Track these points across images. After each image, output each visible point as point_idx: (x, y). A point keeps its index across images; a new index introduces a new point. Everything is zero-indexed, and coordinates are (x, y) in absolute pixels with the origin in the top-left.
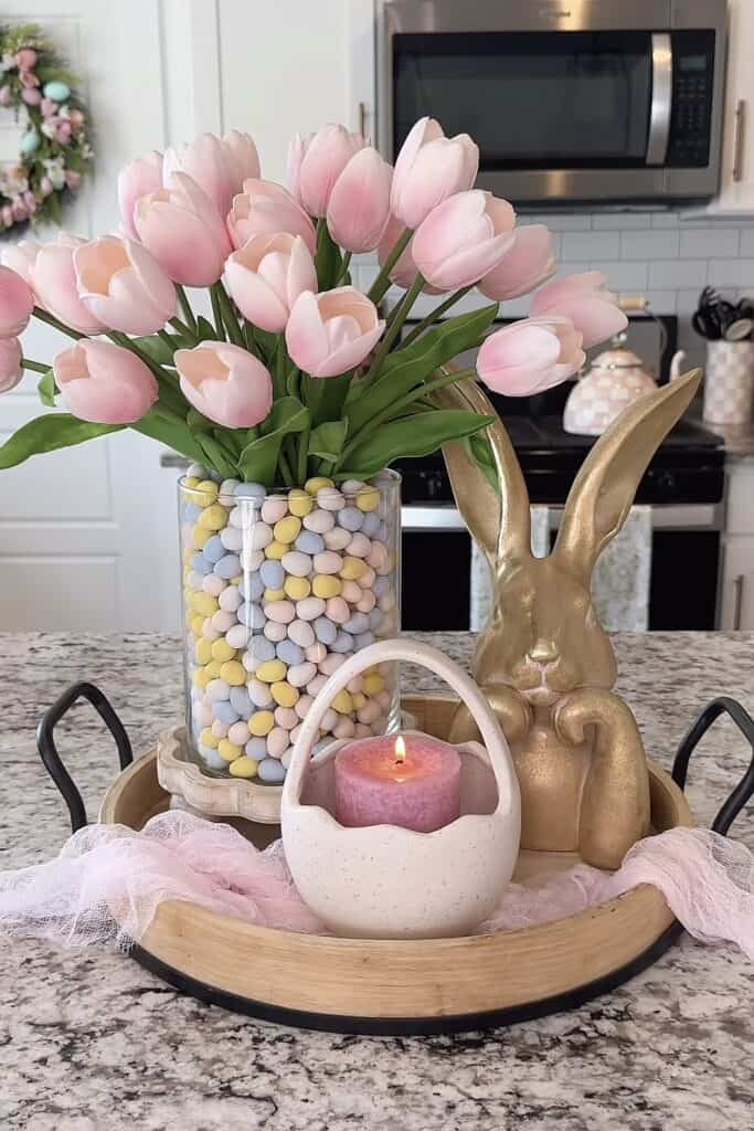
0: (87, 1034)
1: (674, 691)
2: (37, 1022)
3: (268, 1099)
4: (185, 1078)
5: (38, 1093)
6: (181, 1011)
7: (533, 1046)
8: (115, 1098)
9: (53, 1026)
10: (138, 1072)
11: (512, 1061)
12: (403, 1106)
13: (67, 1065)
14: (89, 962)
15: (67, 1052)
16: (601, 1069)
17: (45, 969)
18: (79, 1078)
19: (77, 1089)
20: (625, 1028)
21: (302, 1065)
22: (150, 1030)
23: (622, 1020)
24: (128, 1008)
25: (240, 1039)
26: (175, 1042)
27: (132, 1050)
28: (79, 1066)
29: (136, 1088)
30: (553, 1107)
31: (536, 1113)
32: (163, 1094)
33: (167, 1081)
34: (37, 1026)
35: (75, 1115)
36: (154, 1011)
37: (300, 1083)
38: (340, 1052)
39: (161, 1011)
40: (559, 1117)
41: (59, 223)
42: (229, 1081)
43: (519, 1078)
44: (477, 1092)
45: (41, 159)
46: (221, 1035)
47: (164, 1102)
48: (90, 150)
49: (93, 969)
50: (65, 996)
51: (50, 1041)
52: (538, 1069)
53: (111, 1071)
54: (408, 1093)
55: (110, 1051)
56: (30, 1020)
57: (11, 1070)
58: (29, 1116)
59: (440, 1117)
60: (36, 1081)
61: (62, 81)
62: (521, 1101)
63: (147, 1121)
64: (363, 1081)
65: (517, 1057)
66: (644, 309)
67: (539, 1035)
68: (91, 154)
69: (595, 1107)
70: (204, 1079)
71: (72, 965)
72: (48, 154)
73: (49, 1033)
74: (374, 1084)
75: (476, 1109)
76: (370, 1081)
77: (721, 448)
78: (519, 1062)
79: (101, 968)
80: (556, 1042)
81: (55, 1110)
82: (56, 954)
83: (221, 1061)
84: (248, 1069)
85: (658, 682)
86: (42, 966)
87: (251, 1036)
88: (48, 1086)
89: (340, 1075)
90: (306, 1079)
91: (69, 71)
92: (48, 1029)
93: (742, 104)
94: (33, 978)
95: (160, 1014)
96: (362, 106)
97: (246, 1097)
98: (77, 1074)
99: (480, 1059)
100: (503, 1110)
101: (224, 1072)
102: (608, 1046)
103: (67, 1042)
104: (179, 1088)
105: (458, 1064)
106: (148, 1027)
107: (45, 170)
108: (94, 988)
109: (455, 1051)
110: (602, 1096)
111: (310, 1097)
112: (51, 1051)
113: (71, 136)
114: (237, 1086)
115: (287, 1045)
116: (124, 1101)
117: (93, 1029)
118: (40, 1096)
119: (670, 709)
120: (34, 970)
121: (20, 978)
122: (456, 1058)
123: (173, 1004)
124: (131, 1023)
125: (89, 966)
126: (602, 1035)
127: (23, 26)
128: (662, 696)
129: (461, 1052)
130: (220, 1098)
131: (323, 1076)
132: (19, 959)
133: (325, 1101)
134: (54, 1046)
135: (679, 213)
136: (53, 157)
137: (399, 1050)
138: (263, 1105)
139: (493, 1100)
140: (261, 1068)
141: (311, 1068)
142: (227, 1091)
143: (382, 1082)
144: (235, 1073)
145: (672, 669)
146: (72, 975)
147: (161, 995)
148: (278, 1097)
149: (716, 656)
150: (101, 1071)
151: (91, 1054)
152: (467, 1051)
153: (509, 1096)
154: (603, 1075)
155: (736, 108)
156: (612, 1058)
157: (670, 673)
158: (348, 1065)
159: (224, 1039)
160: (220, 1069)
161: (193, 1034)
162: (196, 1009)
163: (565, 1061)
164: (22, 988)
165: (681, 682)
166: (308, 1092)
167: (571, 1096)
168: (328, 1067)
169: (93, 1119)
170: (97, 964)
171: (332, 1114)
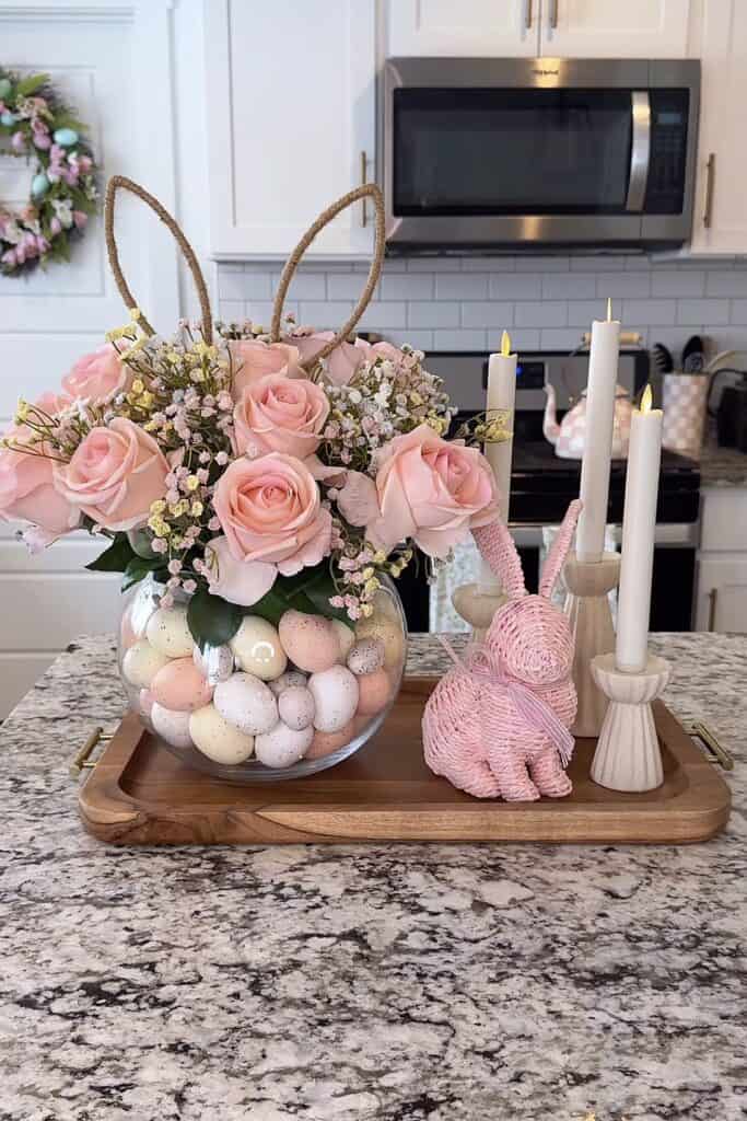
0: (270, 972)
1: (710, 683)
2: (221, 963)
3: (445, 1023)
4: (367, 1007)
5: (240, 1022)
6: (347, 953)
7: (664, 978)
8: (310, 1025)
9: (236, 966)
10: (323, 1003)
11: (649, 991)
12: (565, 1028)
13: (259, 998)
14: (251, 912)
15: (255, 987)
16: (729, 996)
17: (214, 919)
18: (272, 1009)
19: (273, 1018)
20: (740, 962)
21: (466, 995)
22: (325, 968)
23: (736, 956)
24: (298, 951)
25: (406, 975)
26: (350, 979)
27: (313, 985)
28: (269, 999)
29: (325, 1017)
30: (696, 1027)
31: (682, 1032)
32: (351, 1020)
33: (350, 1010)
34: (221, 966)
35: (279, 1039)
36: (322, 952)
37: (469, 1010)
38: (497, 985)
39: (329, 952)
40: (703, 1035)
41: (68, 259)
42: (406, 1009)
43: (659, 1004)
44: (626, 1016)
45: (51, 200)
46: (387, 972)
47: (354, 1027)
48: (96, 192)
49: (257, 918)
50: (239, 942)
51: (237, 979)
52: (674, 997)
53: (299, 1002)
54: (566, 1017)
55: (294, 986)
56: (213, 962)
57: (210, 1004)
58: (238, 1041)
59: (599, 1036)
60: (235, 1012)
61: (71, 128)
62: (666, 1022)
63: (344, 1043)
64: (523, 1009)
65: (654, 988)
66: (638, 344)
67: (668, 969)
68: (98, 195)
69: (731, 1027)
70: (384, 1008)
71: (238, 916)
72: (57, 195)
73: (234, 973)
74: (534, 1010)
75: (629, 1030)
76: (530, 1008)
77: (695, 471)
78: (656, 991)
79: (264, 917)
80: (684, 975)
81: (259, 1035)
82: (220, 906)
83: (394, 993)
84: (419, 999)
85: (694, 676)
86: (212, 917)
87: (414, 972)
88: (248, 1015)
89: (502, 1003)
90: (474, 1007)
91: (77, 118)
92: (233, 969)
93: (712, 157)
94: (206, 927)
95: (328, 955)
96: (364, 155)
97: (424, 1022)
98: (269, 1006)
99: (621, 990)
100: (653, 1030)
101: (400, 1001)
102: (729, 977)
103: (253, 980)
104: (364, 1015)
105: (603, 994)
106: (320, 966)
107: (55, 210)
108: (263, 934)
109: (597, 983)
110: (735, 1018)
111: (480, 1021)
112: (241, 987)
113: (79, 179)
114: (414, 1013)
115: (448, 980)
116: (319, 1027)
117: (272, 968)
118: (242, 1025)
119: (712, 699)
120: (205, 920)
121: (193, 927)
122: (600, 989)
123: (337, 946)
124: (305, 962)
125: (253, 916)
126: (723, 969)
127: (34, 76)
128: (701, 688)
129: (602, 984)
130: (403, 1023)
131: (487, 1004)
132: (188, 912)
133: (496, 1024)
134: (242, 983)
135: (650, 256)
136: (62, 198)
137: (548, 983)
138: (442, 1028)
139: (643, 1022)
140: (431, 999)
141: (475, 998)
142: (407, 1018)
143: (541, 1009)
144: (410, 1003)
145: (704, 665)
146: (241, 924)
147: (324, 939)
148: (453, 1021)
149: (740, 653)
150: (289, 1003)
151: (277, 988)
152: (608, 983)
153: (654, 1019)
154: (732, 1001)
155: (708, 160)
156: (735, 987)
157: (702, 668)
158: (507, 995)
159: (391, 974)
160: (395, 1000)
161: (363, 972)
162: (359, 951)
163: (695, 990)
164: (198, 936)
165: (714, 676)
166: (478, 1017)
167: (709, 1018)
168: (491, 998)
169: (296, 1042)
170: (259, 915)
171: (504, 1035)
